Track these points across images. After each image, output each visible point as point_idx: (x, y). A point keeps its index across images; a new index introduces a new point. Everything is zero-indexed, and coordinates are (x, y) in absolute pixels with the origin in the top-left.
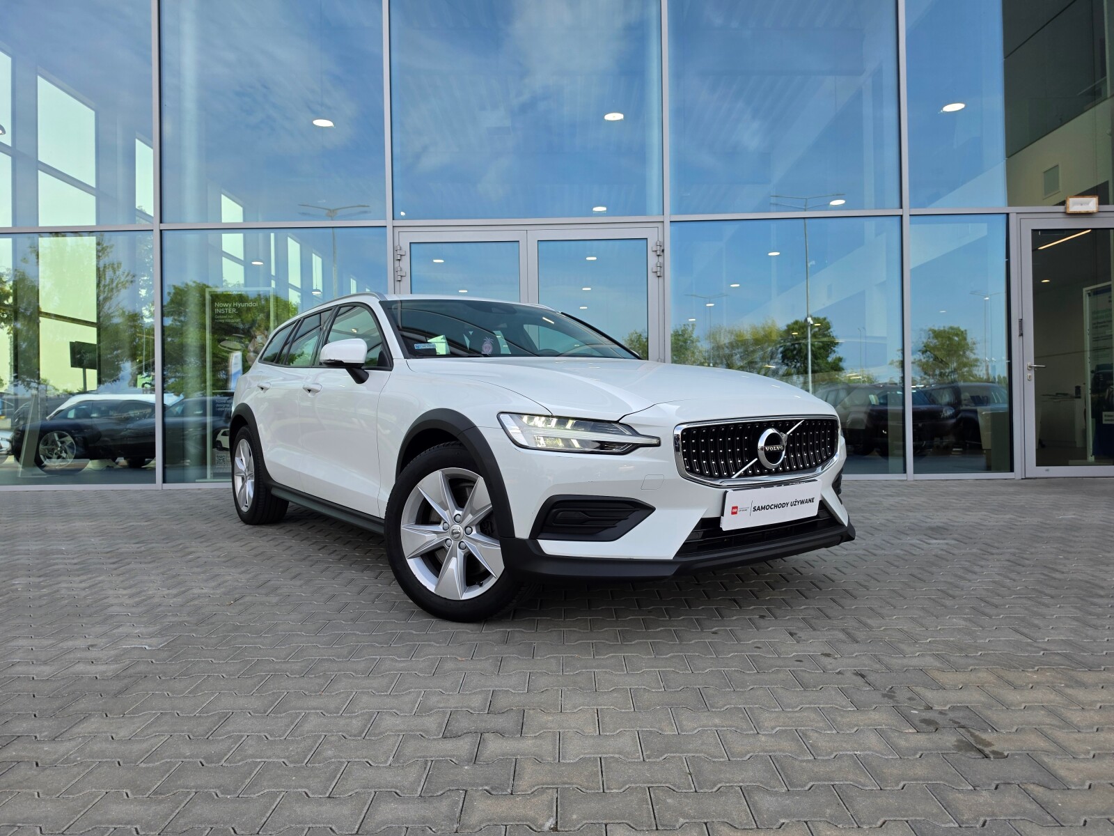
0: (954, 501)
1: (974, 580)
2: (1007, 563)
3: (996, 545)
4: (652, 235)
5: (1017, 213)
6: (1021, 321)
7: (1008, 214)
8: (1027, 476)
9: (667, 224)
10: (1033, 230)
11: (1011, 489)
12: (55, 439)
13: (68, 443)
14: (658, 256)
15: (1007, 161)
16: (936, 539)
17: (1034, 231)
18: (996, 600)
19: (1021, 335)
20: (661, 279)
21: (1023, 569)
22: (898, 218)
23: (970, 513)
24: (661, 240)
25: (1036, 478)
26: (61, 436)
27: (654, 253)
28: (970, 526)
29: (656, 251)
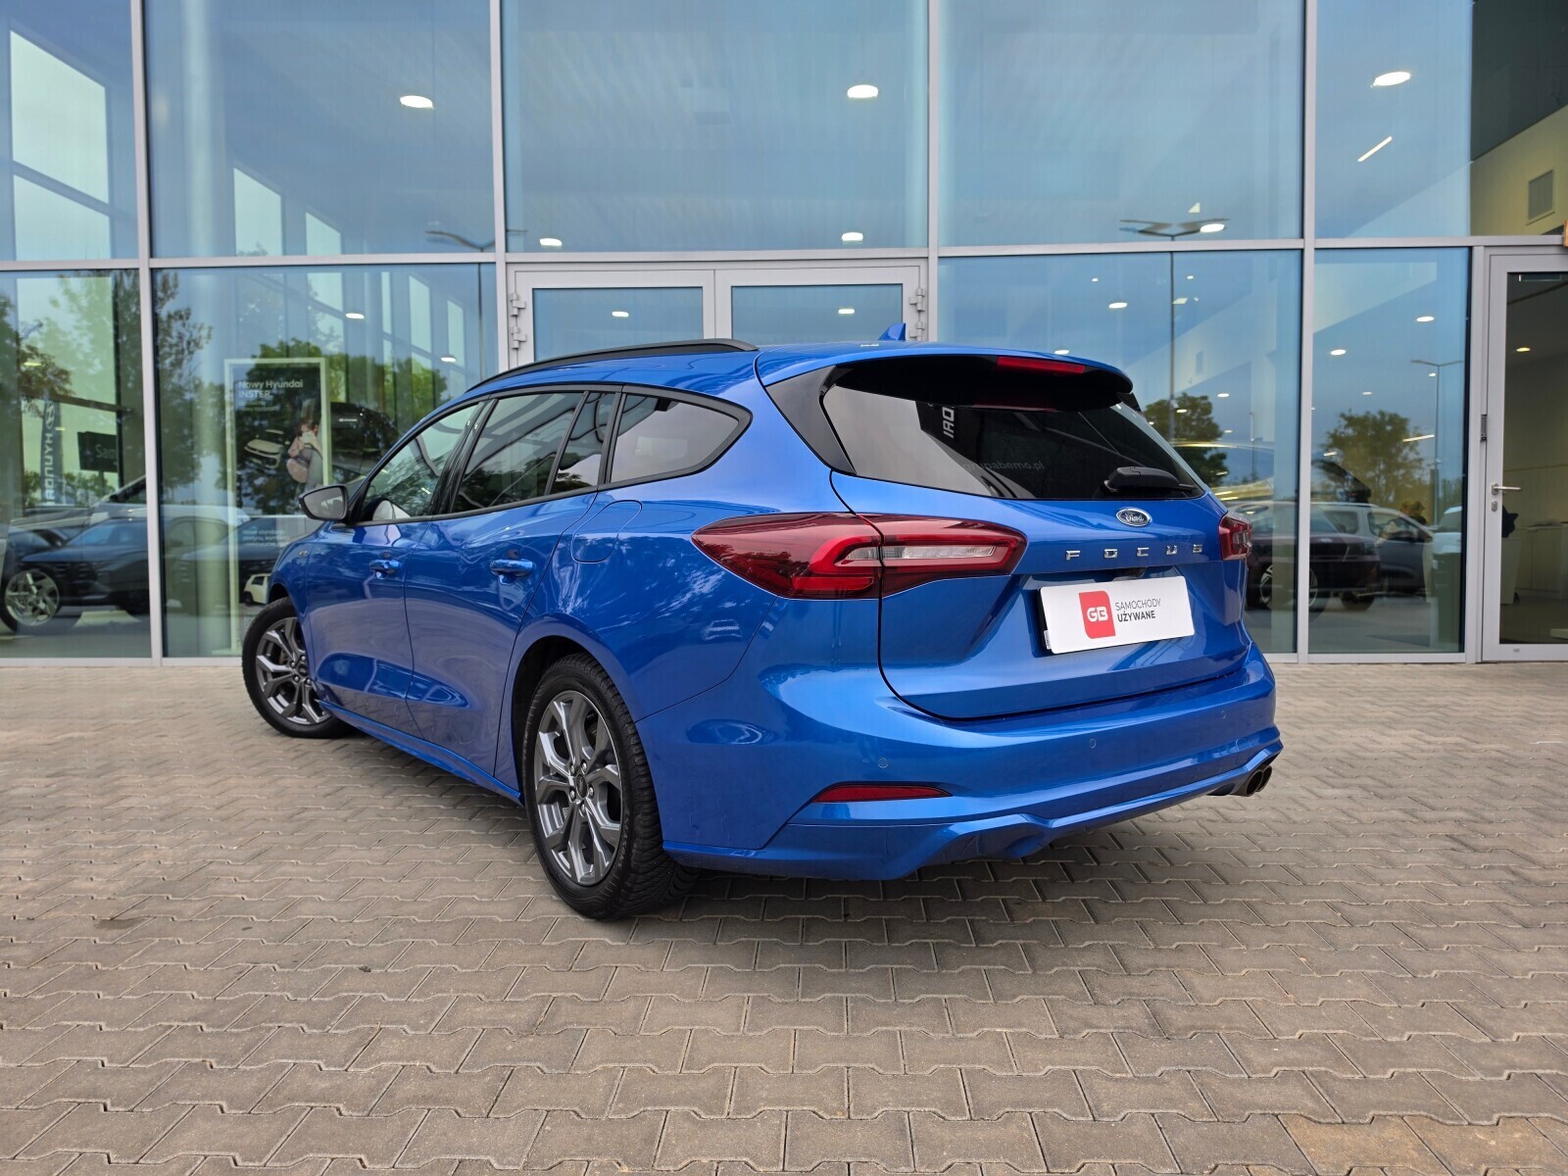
0: (1368, 706)
1: (1389, 881)
2: (1449, 844)
3: (1431, 801)
4: (910, 279)
5: (1485, 246)
6: (1484, 417)
7: (1470, 248)
8: (1484, 659)
9: (933, 261)
10: (1509, 274)
11: (1461, 683)
13: (48, 588)
14: (919, 311)
15: (1472, 166)
16: (1333, 787)
17: (1512, 275)
18: (1427, 933)
19: (1484, 439)
21: (1475, 856)
22: (1298, 253)
23: (1393, 732)
24: (923, 286)
25: (1500, 662)
27: (913, 308)
28: (1391, 759)
29: (915, 304)
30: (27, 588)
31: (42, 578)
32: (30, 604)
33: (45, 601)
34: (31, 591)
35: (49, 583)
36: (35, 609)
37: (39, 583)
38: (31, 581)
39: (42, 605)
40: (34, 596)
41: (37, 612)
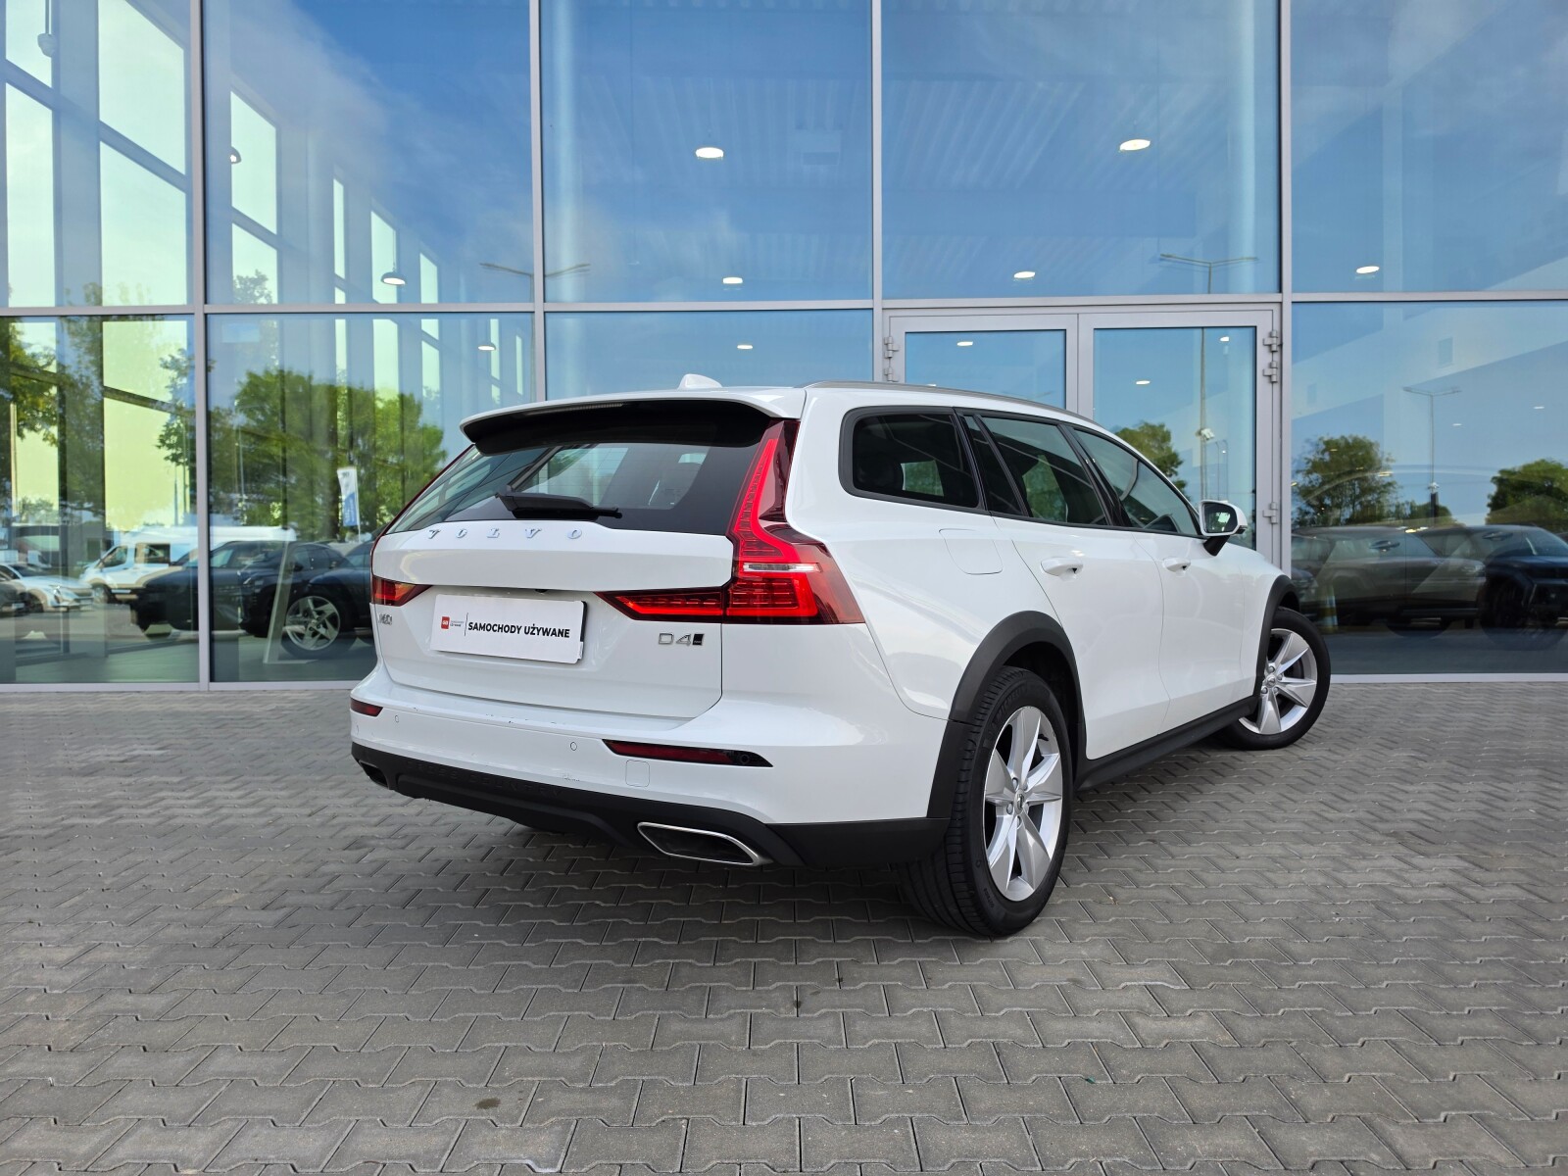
4: (1265, 323)
9: (1287, 306)
12: (309, 608)
13: (328, 613)
14: (1273, 352)
20: (1276, 387)
24: (1277, 327)
26: (317, 604)
27: (1267, 348)
29: (1270, 345)
30: (307, 613)
31: (326, 603)
32: (310, 629)
33: (325, 627)
34: (312, 617)
35: (330, 608)
36: (315, 634)
37: (320, 609)
38: (312, 608)
39: (322, 631)
40: (314, 621)
41: (318, 636)
